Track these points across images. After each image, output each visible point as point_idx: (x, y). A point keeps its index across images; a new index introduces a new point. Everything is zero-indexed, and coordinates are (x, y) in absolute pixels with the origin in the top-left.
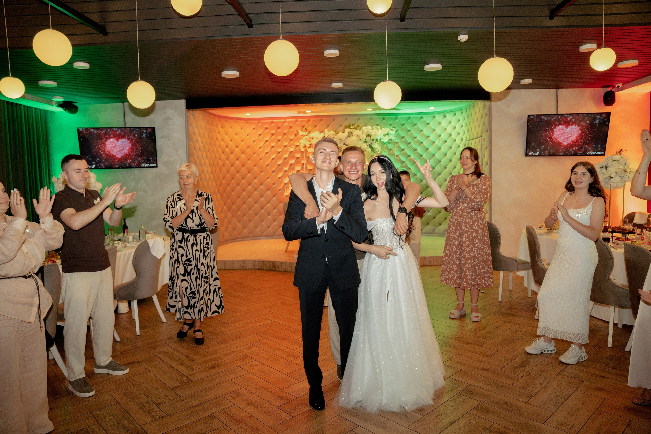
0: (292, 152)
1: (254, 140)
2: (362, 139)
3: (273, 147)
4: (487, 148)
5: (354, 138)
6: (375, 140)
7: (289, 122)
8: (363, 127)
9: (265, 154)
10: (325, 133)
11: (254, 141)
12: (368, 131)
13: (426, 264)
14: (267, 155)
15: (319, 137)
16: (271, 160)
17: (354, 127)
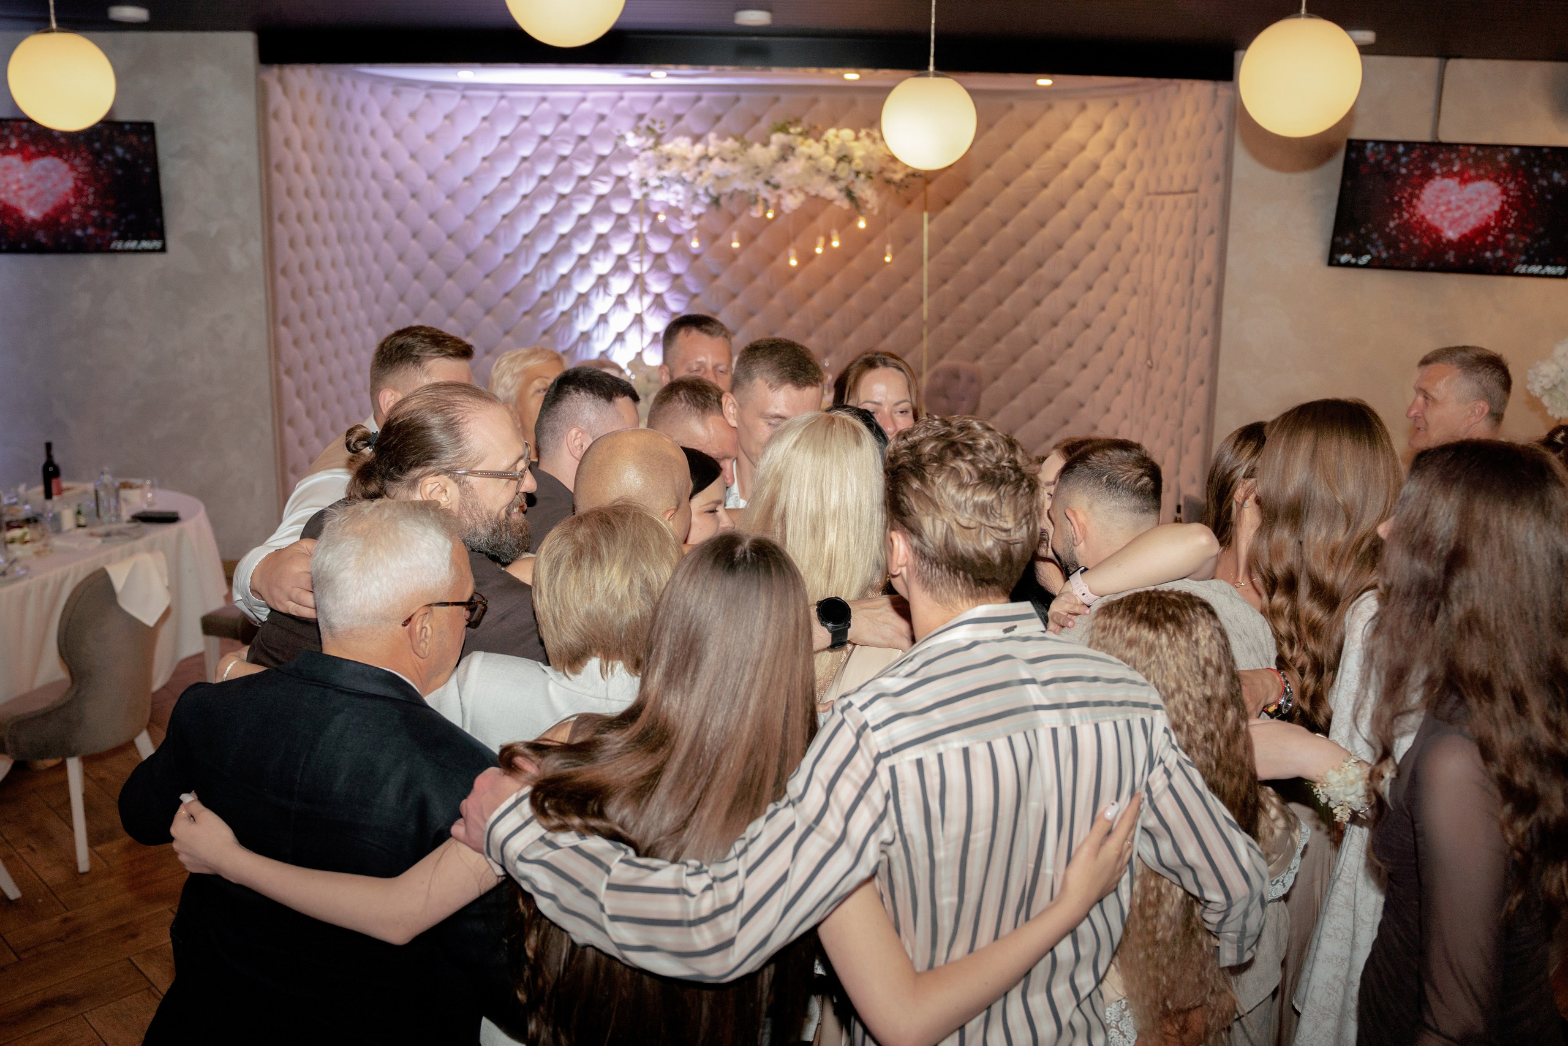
0: (601, 197)
1: (488, 155)
2: (823, 169)
3: (545, 178)
4: (1212, 232)
5: (796, 166)
6: (862, 176)
7: (597, 101)
8: (826, 128)
9: (519, 199)
10: (707, 145)
11: (485, 159)
12: (843, 145)
14: (527, 203)
15: (690, 156)
16: (537, 218)
17: (799, 129)
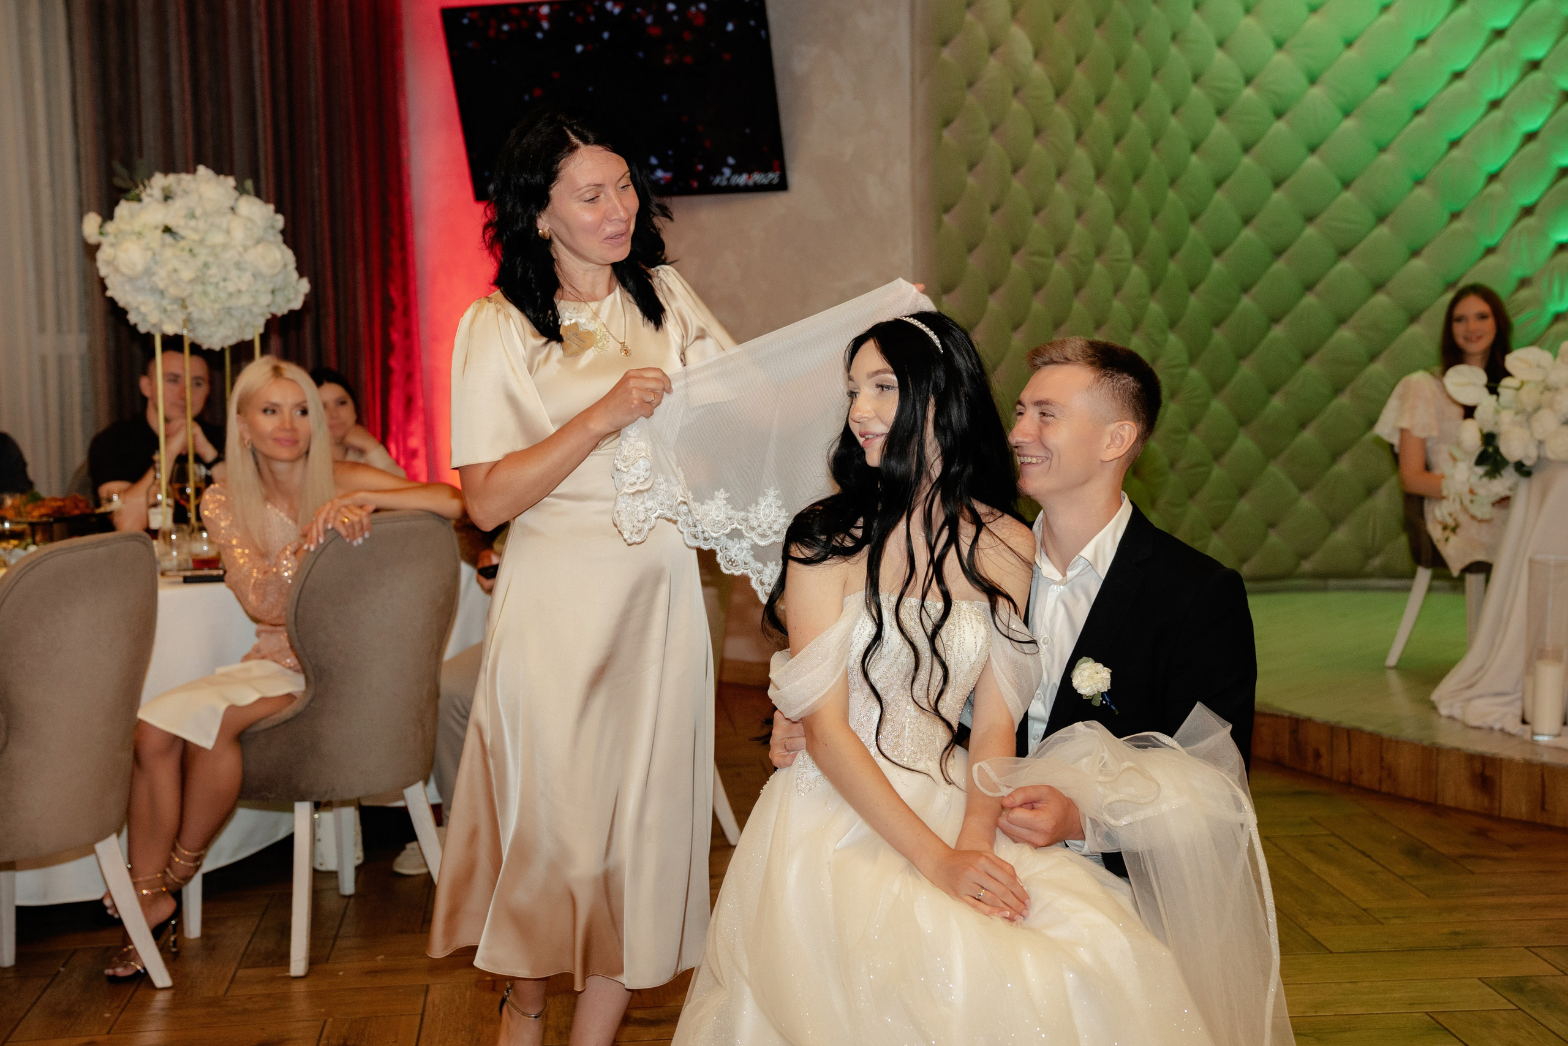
1: (1423, 33)
3: (1535, 65)
9: (1482, 108)
11: (1421, 41)
14: (1497, 114)
16: (1515, 141)
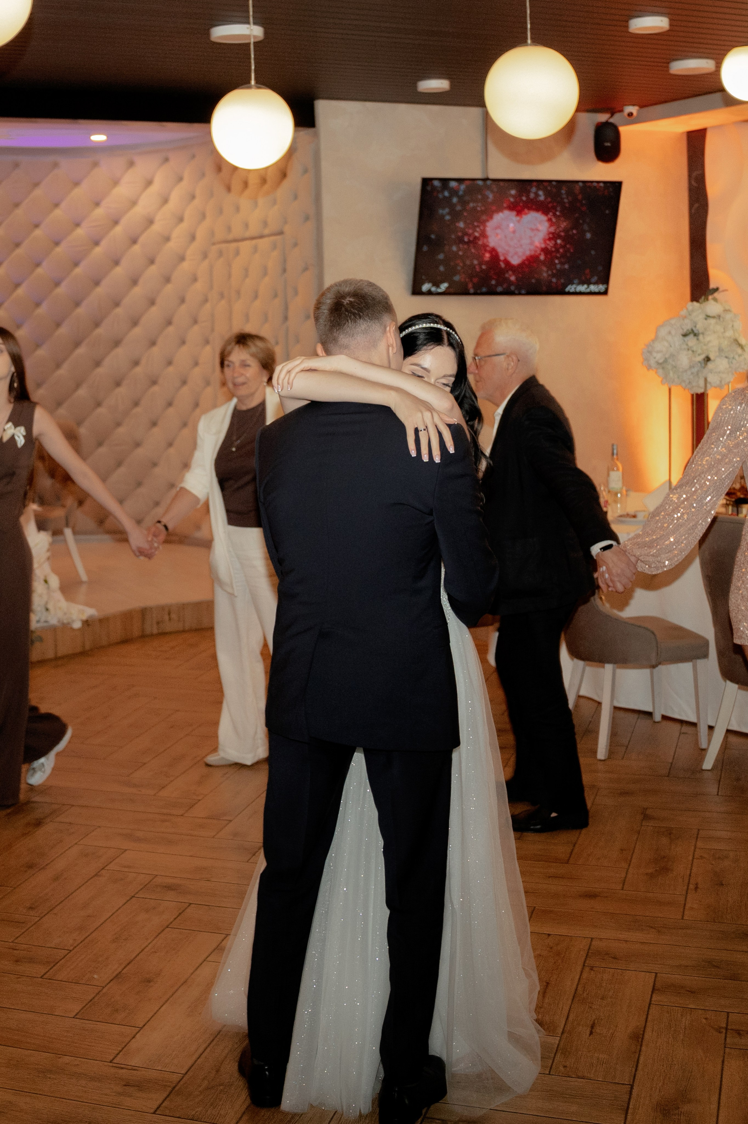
13: (148, 631)
